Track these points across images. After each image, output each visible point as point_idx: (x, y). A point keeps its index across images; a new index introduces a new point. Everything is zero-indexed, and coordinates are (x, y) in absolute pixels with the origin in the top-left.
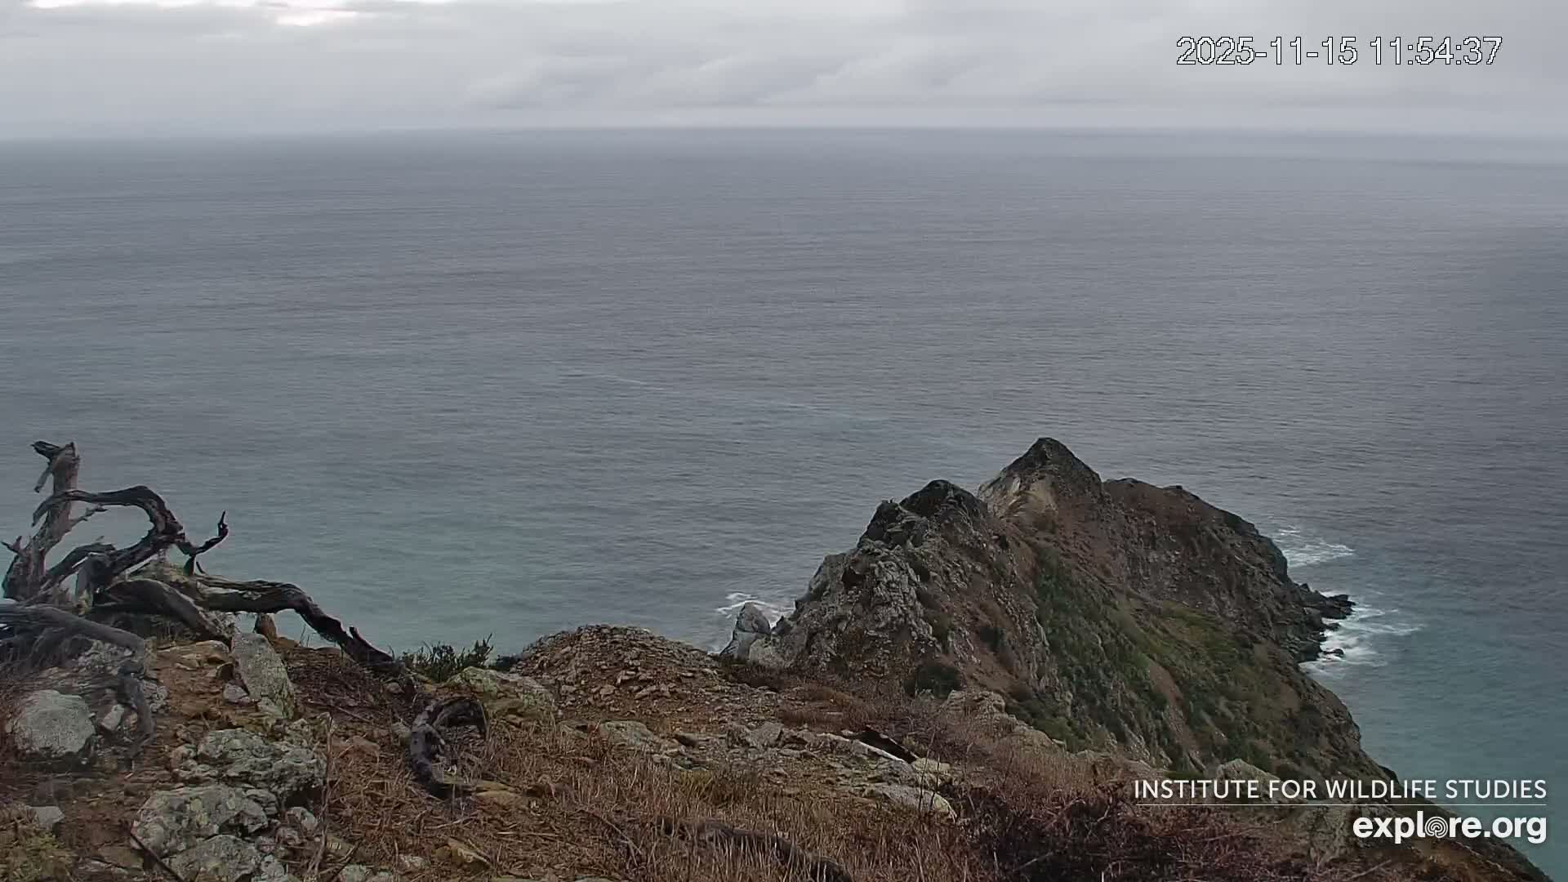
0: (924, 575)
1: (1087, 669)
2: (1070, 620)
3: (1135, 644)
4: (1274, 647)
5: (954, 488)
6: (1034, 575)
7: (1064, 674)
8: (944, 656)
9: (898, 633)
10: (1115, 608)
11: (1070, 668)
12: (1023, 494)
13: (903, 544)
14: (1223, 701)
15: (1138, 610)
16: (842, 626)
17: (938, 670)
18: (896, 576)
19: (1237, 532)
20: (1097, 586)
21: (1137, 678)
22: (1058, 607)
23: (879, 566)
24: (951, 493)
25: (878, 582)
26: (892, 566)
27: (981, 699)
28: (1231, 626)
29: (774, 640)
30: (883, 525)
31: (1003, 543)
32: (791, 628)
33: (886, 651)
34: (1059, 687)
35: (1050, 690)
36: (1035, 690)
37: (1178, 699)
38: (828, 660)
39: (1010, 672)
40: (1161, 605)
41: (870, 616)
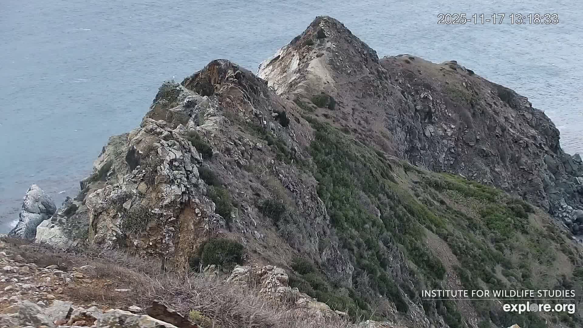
0: (207, 153)
1: (368, 242)
2: (349, 193)
3: (413, 215)
4: (548, 216)
5: (235, 68)
6: (315, 149)
7: (344, 247)
8: (226, 231)
9: (182, 210)
10: (393, 180)
11: (350, 240)
12: (302, 71)
13: (185, 123)
14: (499, 269)
15: (416, 183)
16: (127, 205)
17: (222, 245)
18: (179, 155)
19: (510, 106)
20: (376, 161)
21: (416, 249)
22: (339, 181)
23: (162, 145)
24: (230, 72)
25: (162, 161)
26: (175, 144)
27: (265, 273)
28: (506, 196)
29: (60, 221)
30: (165, 105)
31: (282, 119)
32: (77, 208)
33: (171, 228)
34: (341, 259)
35: (332, 263)
36: (317, 263)
37: (455, 268)
38: (114, 238)
39: (292, 246)
40: (438, 177)
41: (154, 195)
